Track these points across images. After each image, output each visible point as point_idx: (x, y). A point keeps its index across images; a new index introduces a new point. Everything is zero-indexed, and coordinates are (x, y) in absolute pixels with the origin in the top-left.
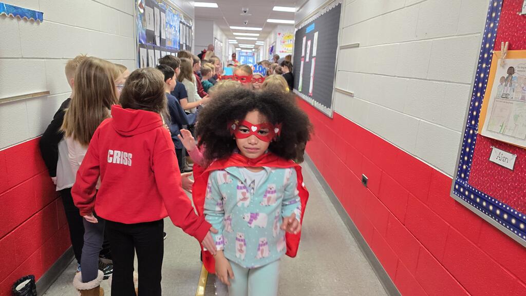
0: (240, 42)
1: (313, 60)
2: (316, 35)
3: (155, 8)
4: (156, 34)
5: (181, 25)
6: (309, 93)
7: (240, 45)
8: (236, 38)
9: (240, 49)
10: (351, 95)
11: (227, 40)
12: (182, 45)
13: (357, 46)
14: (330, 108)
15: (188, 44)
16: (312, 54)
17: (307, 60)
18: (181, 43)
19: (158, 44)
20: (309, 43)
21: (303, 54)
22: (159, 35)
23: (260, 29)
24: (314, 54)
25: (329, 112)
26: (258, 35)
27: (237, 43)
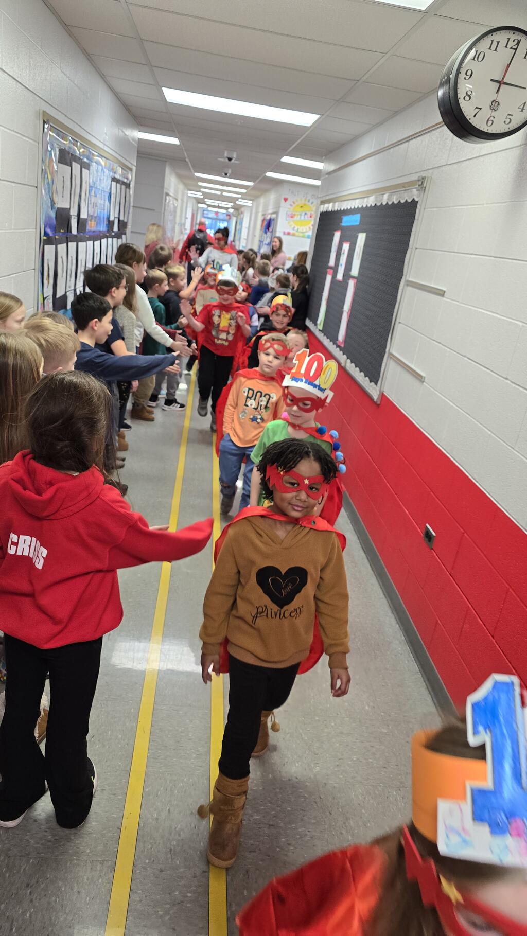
0: (207, 196)
1: (351, 284)
2: (362, 238)
3: (74, 164)
4: (71, 213)
5: (114, 184)
6: (337, 339)
7: (206, 200)
8: (202, 190)
9: (205, 206)
10: (420, 378)
11: (186, 191)
12: (113, 222)
13: (442, 294)
14: (376, 384)
15: (121, 218)
16: (350, 270)
17: (340, 277)
18: (112, 219)
19: (74, 231)
20: (346, 247)
21: (332, 263)
22: (76, 213)
23: (251, 184)
24: (355, 271)
25: (374, 391)
26: (244, 191)
27: (202, 197)
